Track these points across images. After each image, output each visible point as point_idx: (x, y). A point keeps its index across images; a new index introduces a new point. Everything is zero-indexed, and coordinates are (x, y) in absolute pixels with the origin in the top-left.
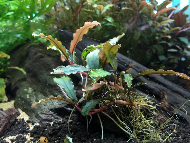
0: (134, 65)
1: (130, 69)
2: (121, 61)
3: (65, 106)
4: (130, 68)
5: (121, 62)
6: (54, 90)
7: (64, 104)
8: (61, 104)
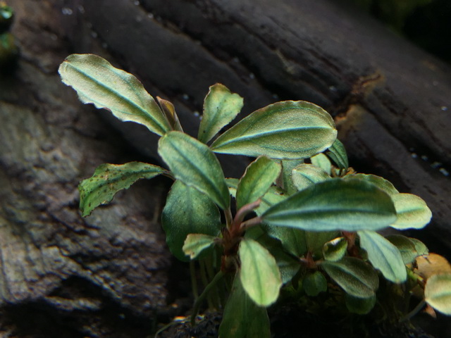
0: (376, 92)
1: (353, 110)
2: (315, 71)
3: (51, 289)
4: (355, 103)
5: (315, 77)
6: (16, 192)
7: (48, 280)
8: (32, 282)
